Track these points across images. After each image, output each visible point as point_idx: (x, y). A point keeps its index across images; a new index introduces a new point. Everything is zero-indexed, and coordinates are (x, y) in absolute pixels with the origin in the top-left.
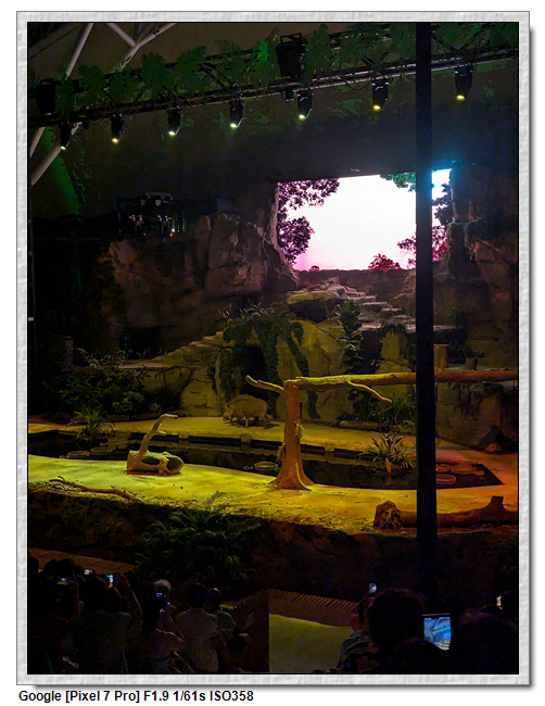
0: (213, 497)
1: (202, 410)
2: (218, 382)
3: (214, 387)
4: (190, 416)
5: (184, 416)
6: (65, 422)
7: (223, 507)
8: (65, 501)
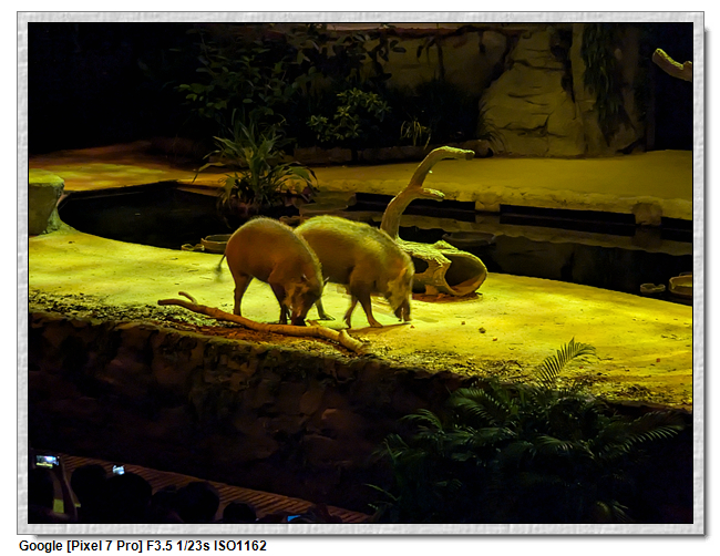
0: (563, 357)
1: (535, 140)
2: (579, 68)
3: (567, 83)
4: (505, 155)
5: (490, 155)
6: (192, 163)
7: (587, 381)
8: (197, 353)
